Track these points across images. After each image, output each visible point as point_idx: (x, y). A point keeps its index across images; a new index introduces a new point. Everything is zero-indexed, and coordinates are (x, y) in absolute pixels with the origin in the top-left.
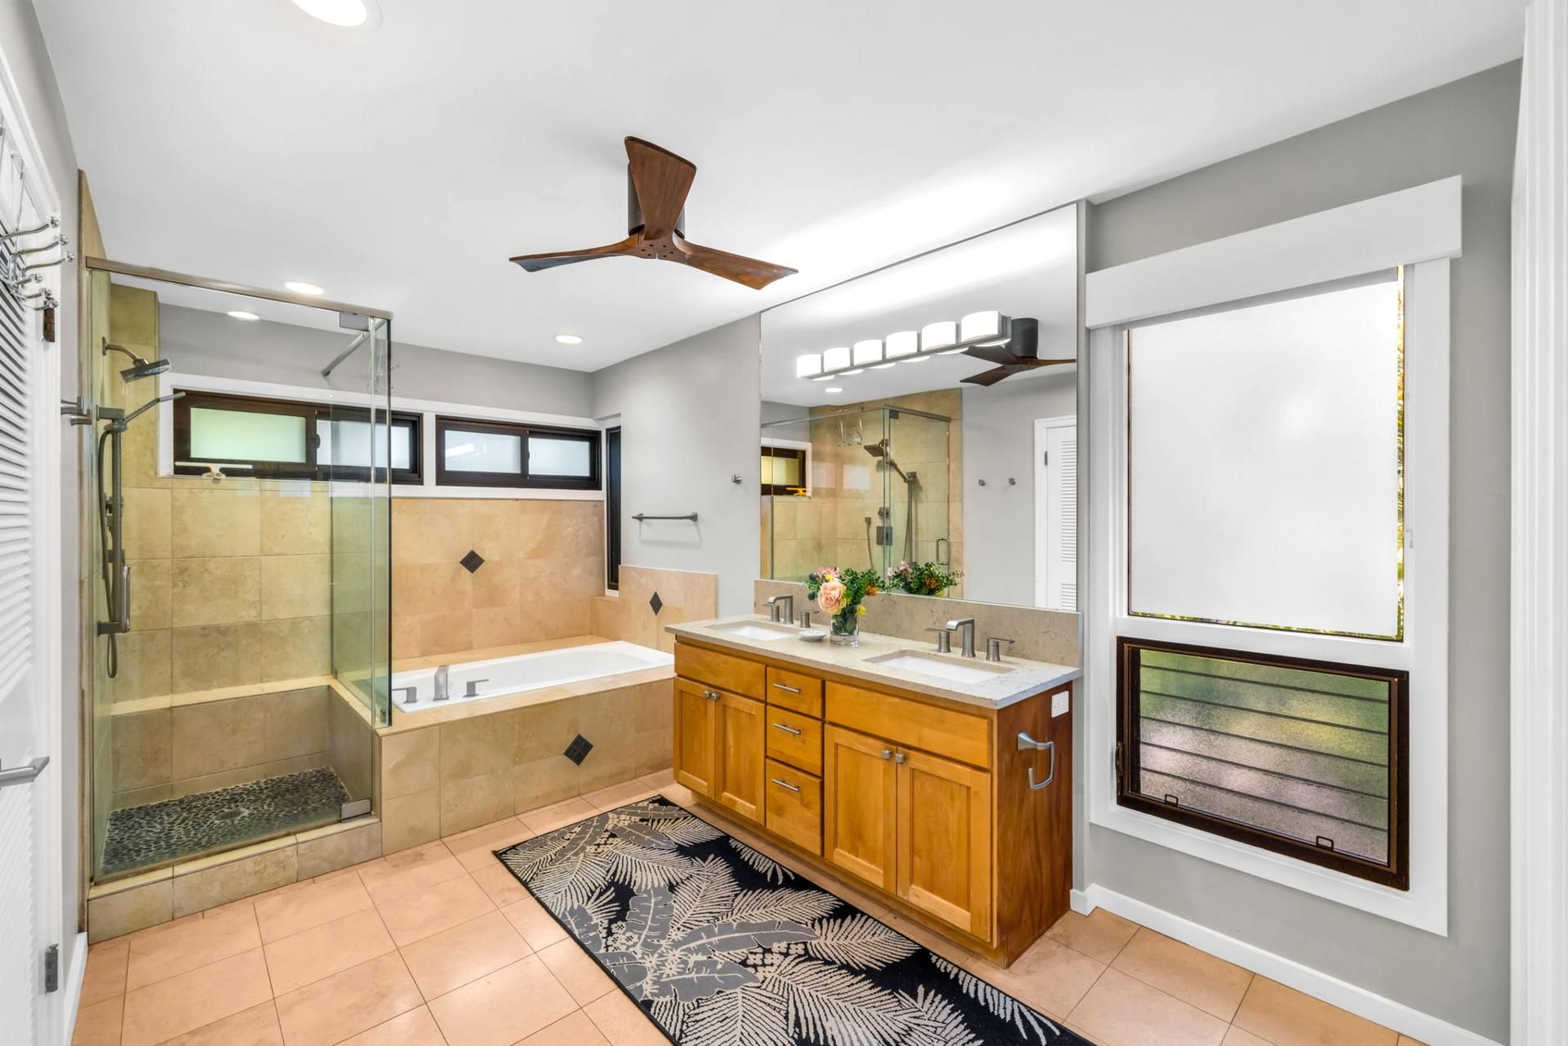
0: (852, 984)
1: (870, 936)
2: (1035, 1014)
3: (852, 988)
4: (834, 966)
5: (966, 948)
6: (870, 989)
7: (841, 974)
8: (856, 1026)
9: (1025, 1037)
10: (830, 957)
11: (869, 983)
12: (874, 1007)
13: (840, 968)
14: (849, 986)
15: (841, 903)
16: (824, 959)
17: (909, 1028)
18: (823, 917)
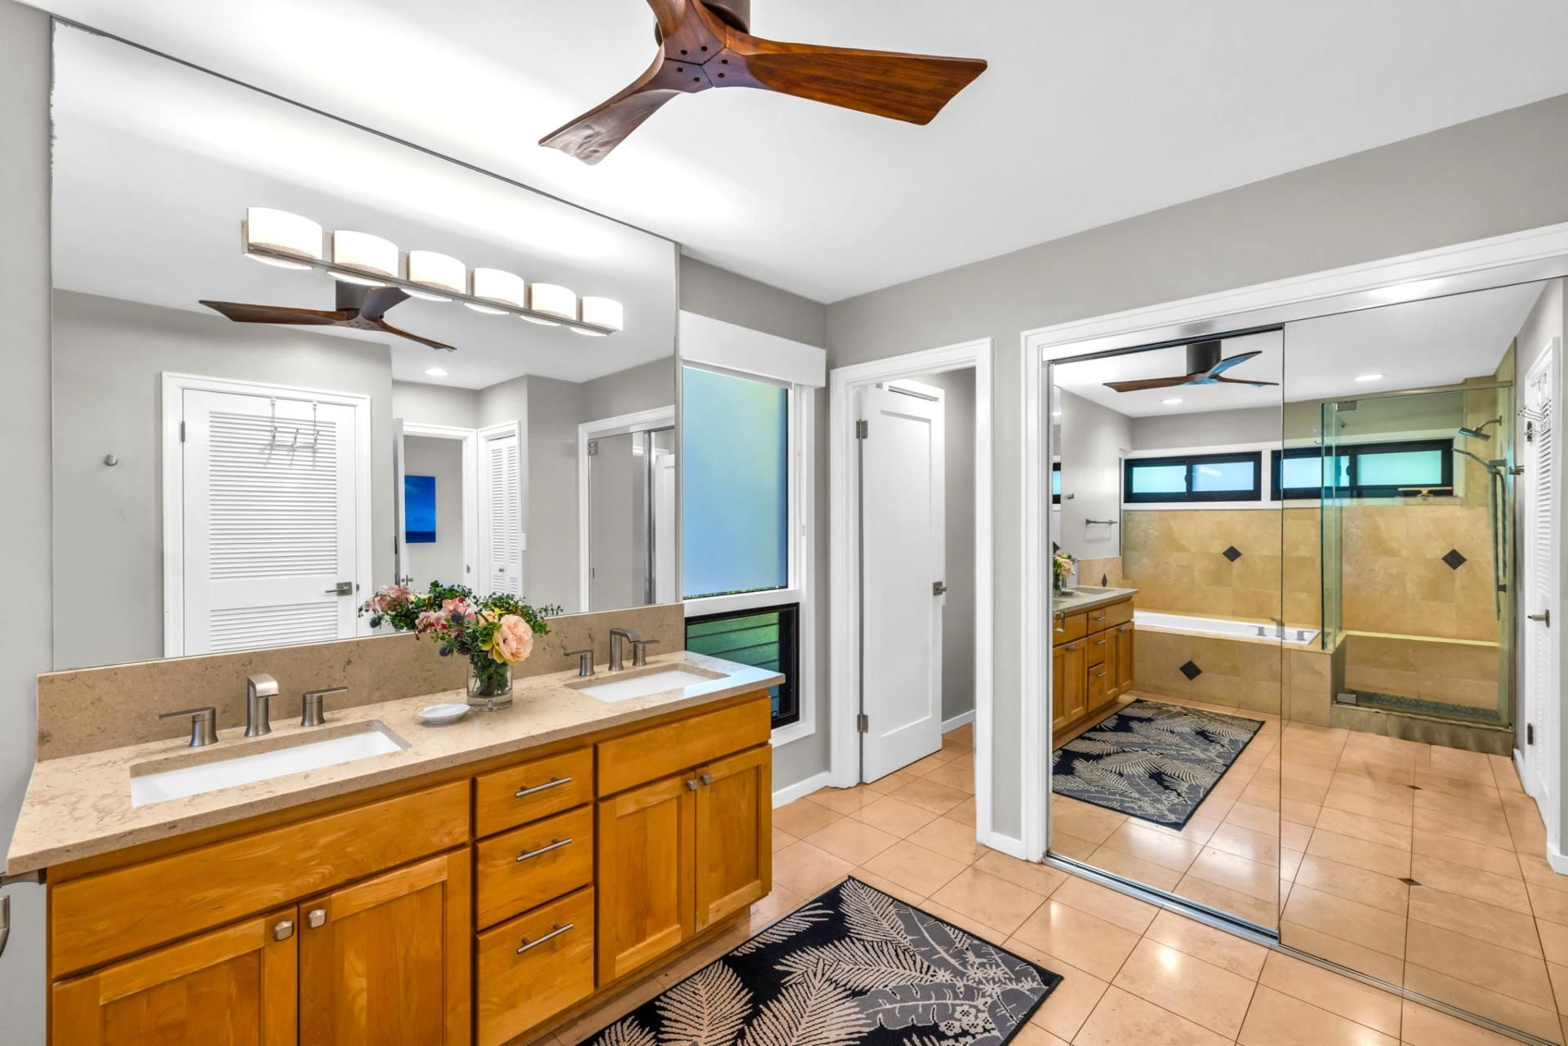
0: (775, 1016)
1: (698, 997)
2: (806, 908)
3: (779, 1016)
4: (747, 1031)
5: (723, 932)
6: (780, 1003)
7: (760, 1025)
8: (831, 1016)
9: (827, 919)
10: (733, 1033)
11: (773, 1003)
12: (805, 1002)
13: (750, 1025)
14: (777, 1019)
15: (630, 1019)
16: (735, 1038)
17: (827, 980)
18: (655, 1037)
